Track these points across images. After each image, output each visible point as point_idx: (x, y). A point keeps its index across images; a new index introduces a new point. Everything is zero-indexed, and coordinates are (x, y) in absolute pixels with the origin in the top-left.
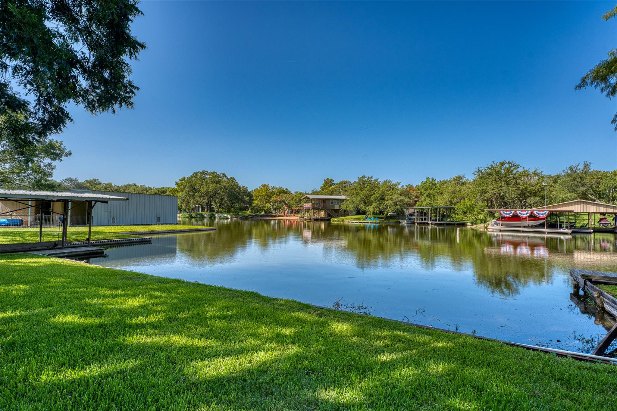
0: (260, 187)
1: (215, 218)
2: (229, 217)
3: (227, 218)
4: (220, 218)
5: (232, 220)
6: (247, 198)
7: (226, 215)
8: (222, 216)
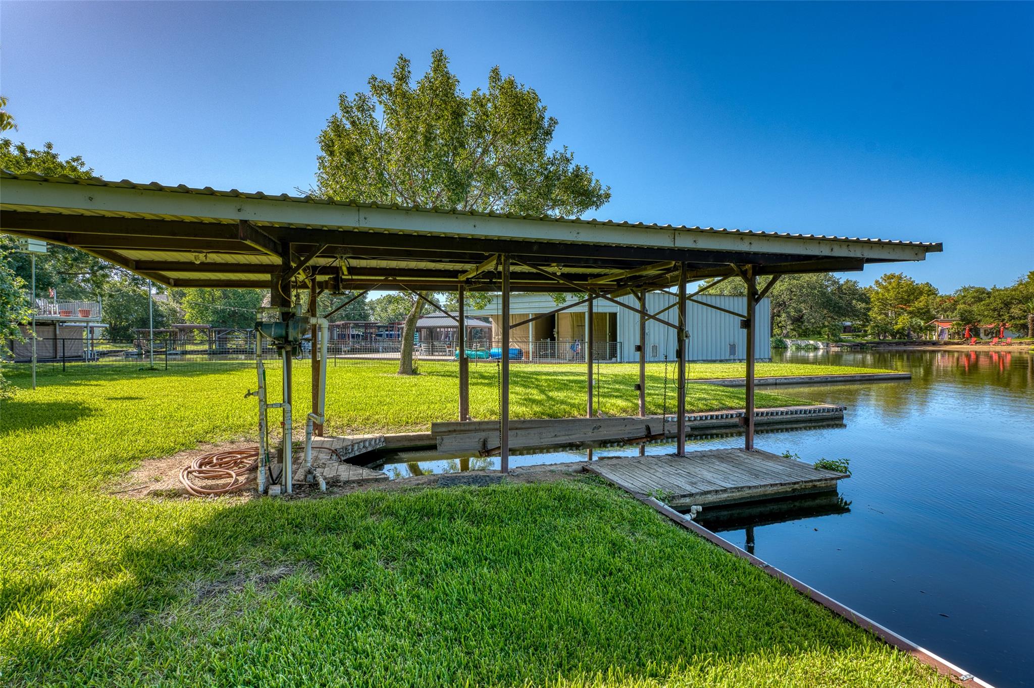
0: (877, 282)
1: (786, 348)
2: (821, 347)
3: (816, 349)
4: (799, 348)
5: (827, 352)
6: (861, 306)
7: (812, 342)
8: (803, 343)
